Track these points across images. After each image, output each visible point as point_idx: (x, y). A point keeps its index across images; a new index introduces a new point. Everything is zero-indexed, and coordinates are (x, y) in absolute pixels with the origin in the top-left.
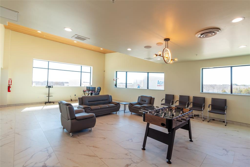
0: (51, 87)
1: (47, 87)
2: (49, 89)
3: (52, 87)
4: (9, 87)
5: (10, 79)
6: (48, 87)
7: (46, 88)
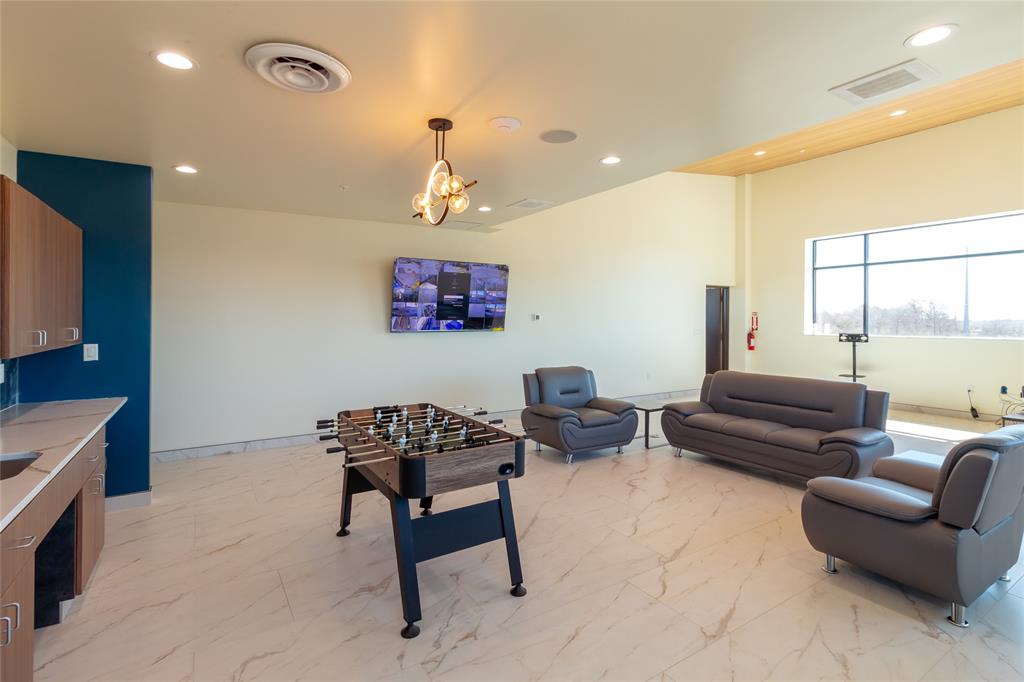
0: (859, 341)
1: (843, 338)
2: (854, 346)
3: (867, 341)
4: (750, 336)
5: (755, 314)
6: (849, 341)
7: (841, 340)
